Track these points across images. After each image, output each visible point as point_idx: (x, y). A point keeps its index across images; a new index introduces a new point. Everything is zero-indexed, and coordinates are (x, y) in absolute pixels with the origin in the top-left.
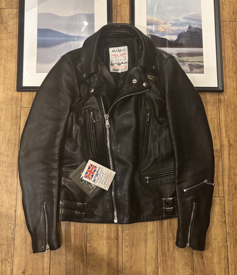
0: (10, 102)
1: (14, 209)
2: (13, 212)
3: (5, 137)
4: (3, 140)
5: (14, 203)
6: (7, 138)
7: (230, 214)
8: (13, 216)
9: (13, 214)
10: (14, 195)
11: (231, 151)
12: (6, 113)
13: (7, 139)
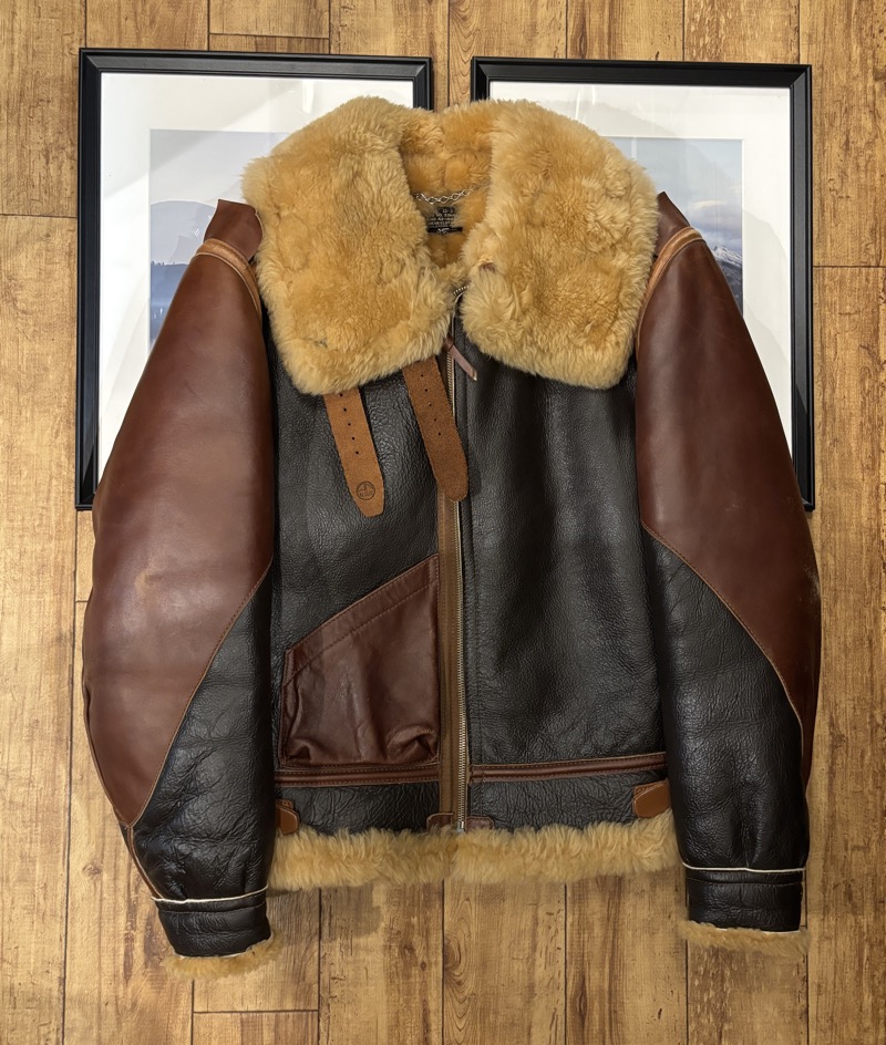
0: (35, 583)
1: (56, 973)
2: (55, 986)
3: (19, 713)
4: (11, 724)
5: (58, 952)
6: (26, 715)
7: (824, 985)
8: (54, 1001)
9: (55, 993)
10: (58, 925)
11: (839, 761)
12: (19, 623)
13: (26, 722)
